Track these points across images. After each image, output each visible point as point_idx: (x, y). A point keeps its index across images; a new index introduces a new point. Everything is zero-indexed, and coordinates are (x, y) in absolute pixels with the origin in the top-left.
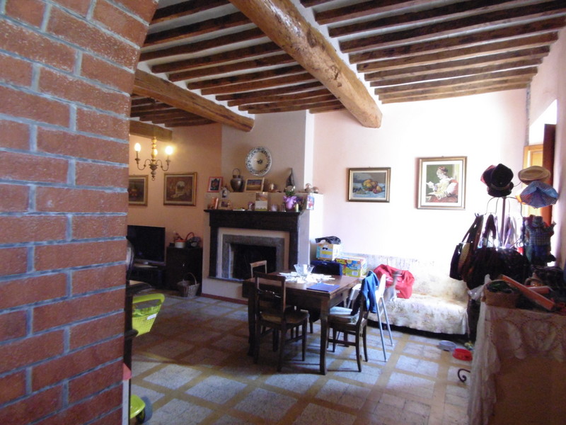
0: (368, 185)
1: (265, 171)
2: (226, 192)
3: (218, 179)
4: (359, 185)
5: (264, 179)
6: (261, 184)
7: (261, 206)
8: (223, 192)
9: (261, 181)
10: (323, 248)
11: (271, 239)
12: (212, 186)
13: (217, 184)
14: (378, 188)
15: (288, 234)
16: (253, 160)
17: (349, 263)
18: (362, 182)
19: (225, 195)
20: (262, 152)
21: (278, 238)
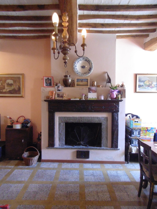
0: (148, 84)
1: (89, 73)
2: (60, 87)
3: (50, 78)
4: (142, 84)
5: (89, 78)
6: (87, 82)
7: (92, 96)
8: (58, 87)
9: (88, 79)
10: (135, 122)
11: (97, 118)
12: (46, 83)
13: (50, 81)
14: (153, 85)
15: (110, 114)
16: (78, 66)
17: (149, 129)
18: (144, 82)
19: (59, 89)
20: (86, 60)
21: (103, 117)
